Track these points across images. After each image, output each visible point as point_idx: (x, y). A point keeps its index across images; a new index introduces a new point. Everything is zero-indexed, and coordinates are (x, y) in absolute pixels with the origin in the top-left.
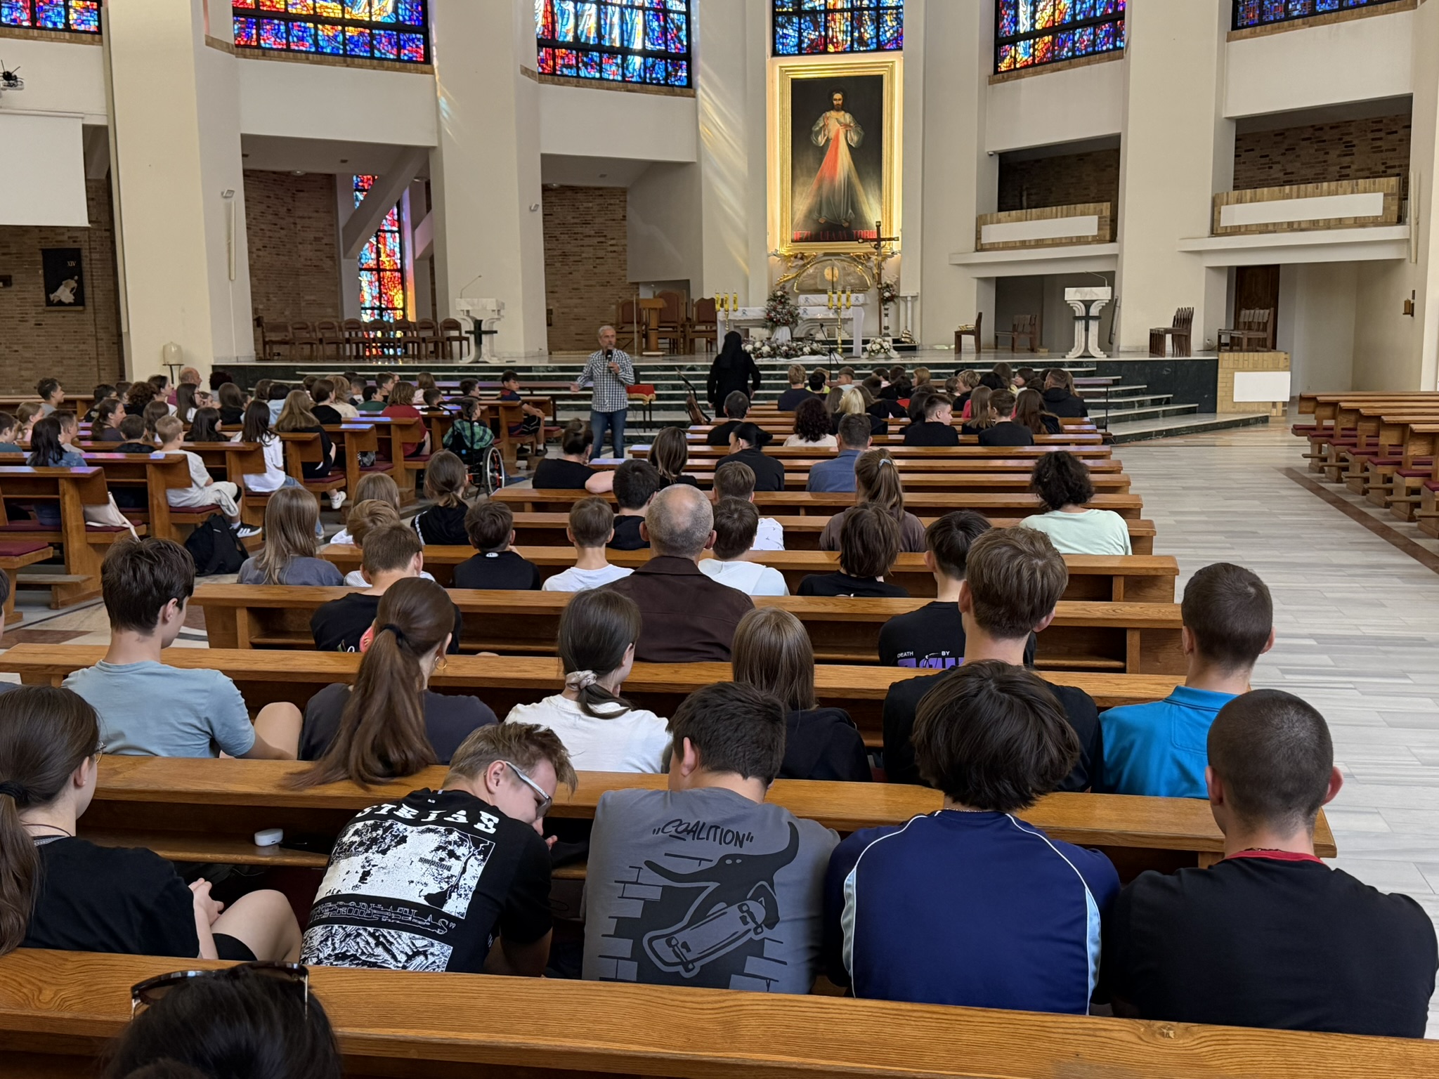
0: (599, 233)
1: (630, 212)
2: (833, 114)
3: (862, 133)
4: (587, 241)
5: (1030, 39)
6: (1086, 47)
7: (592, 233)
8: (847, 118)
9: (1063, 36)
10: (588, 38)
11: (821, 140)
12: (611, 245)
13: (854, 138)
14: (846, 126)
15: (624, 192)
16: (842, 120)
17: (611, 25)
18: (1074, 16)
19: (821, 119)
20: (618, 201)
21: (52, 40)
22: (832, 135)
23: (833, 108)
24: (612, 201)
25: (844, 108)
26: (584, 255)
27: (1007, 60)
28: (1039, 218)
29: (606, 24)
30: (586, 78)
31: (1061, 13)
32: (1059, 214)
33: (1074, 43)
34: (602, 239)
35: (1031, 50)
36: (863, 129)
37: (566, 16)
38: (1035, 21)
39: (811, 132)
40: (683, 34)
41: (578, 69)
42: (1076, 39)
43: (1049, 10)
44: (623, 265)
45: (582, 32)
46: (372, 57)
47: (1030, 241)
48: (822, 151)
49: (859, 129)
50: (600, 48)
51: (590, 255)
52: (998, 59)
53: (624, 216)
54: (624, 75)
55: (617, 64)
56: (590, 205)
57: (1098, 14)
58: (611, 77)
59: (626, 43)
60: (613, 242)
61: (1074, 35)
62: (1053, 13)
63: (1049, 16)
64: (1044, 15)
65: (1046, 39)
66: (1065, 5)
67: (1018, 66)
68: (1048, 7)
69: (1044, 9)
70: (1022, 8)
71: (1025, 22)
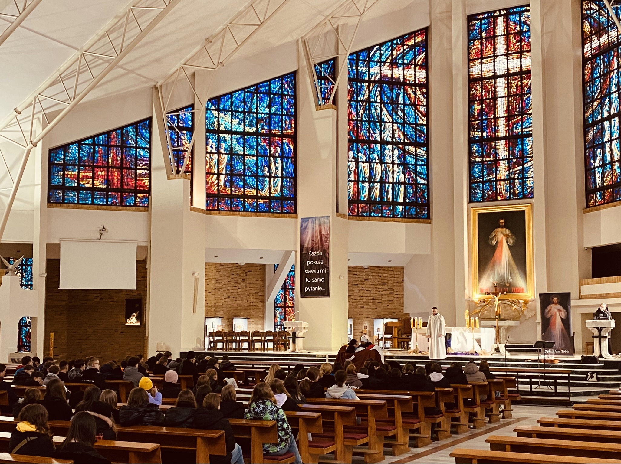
0: (390, 289)
1: (405, 278)
2: (500, 230)
3: (515, 239)
4: (384, 293)
5: (602, 191)
7: (387, 289)
8: (507, 231)
9: (617, 189)
10: (375, 198)
11: (494, 243)
12: (396, 295)
13: (511, 241)
14: (507, 236)
15: (403, 268)
16: (505, 232)
17: (388, 192)
19: (494, 232)
20: (399, 273)
21: (127, 210)
22: (499, 240)
23: (500, 227)
24: (397, 273)
25: (505, 226)
26: (383, 299)
27: (592, 202)
28: (609, 282)
29: (385, 192)
30: (374, 216)
31: (616, 177)
34: (392, 292)
35: (603, 196)
36: (516, 237)
37: (365, 189)
38: (604, 182)
39: (489, 238)
40: (425, 195)
41: (370, 213)
44: (402, 304)
45: (373, 196)
46: (270, 212)
47: (603, 294)
48: (494, 249)
49: (514, 237)
50: (381, 202)
51: (386, 300)
52: (588, 201)
53: (403, 280)
54: (394, 215)
55: (390, 210)
56: (386, 275)
58: (387, 216)
59: (395, 200)
60: (398, 293)
62: (612, 178)
63: (610, 179)
64: (608, 179)
65: (609, 190)
66: (617, 174)
67: (597, 204)
68: (610, 175)
69: (608, 176)
70: (597, 175)
71: (599, 183)
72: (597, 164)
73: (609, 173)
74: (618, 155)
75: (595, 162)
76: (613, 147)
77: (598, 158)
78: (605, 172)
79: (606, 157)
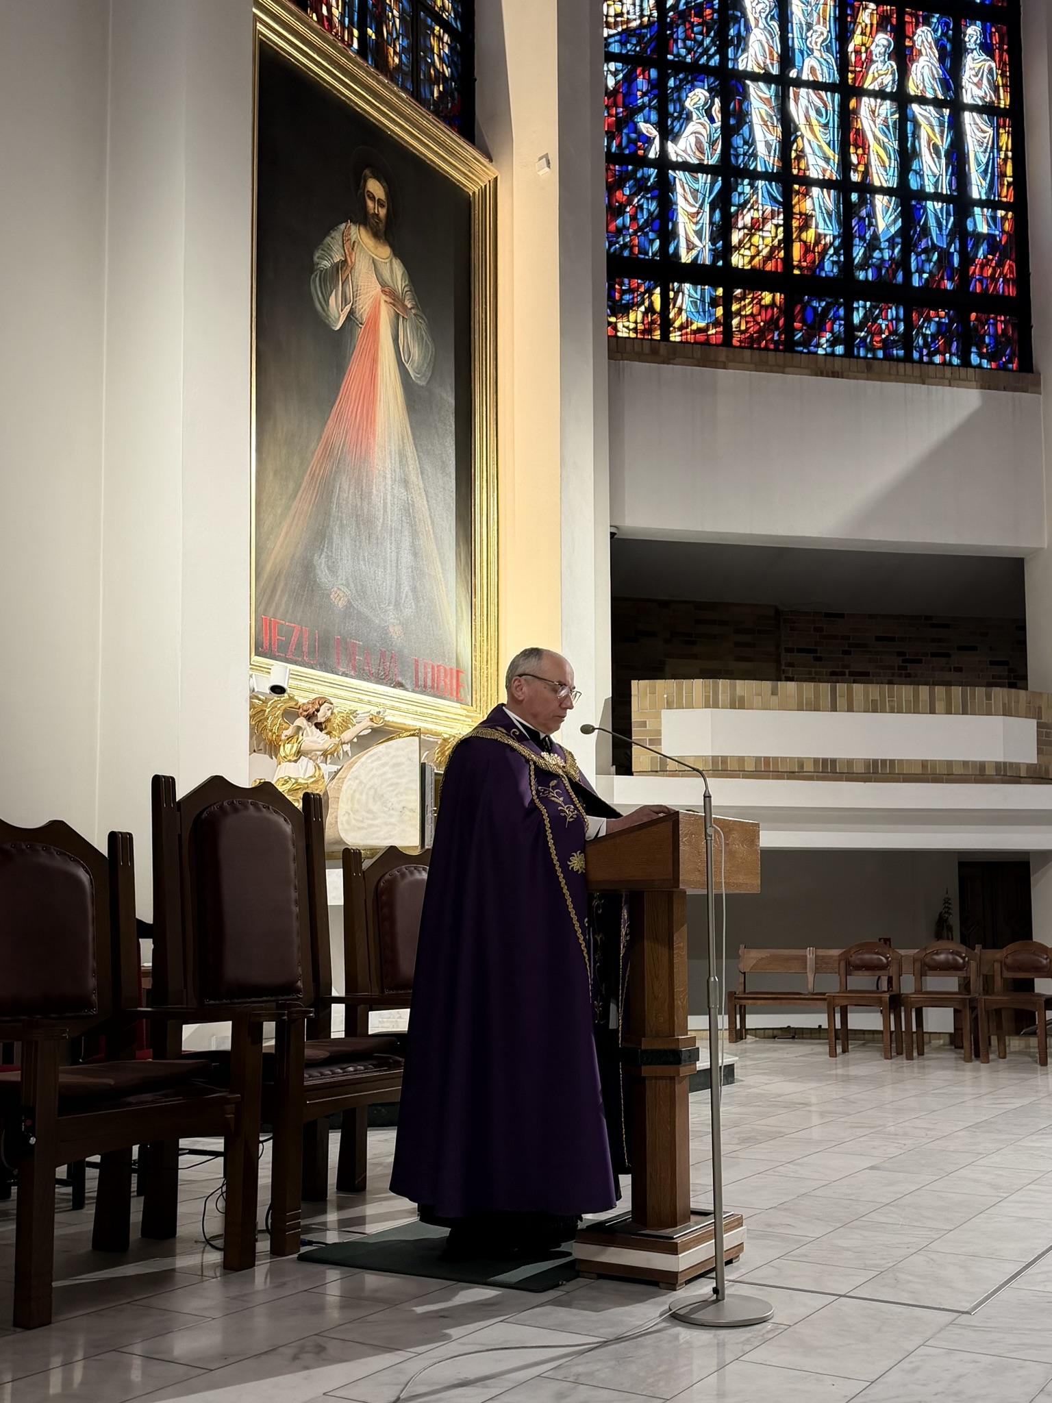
2: (365, 240)
3: (430, 344)
5: (715, 287)
6: (886, 345)
8: (399, 276)
9: (819, 305)
11: (337, 311)
13: (414, 352)
14: (395, 299)
16: (386, 274)
18: (847, 267)
19: (338, 236)
22: (363, 308)
23: (365, 218)
27: (636, 315)
28: (874, 708)
31: (807, 249)
32: (940, 705)
33: (850, 327)
35: (720, 311)
38: (728, 250)
42: (857, 318)
43: (770, 235)
49: (423, 328)
57: (916, 282)
61: (850, 311)
62: (787, 242)
63: (773, 249)
64: (756, 240)
65: (767, 298)
66: (818, 237)
67: (675, 337)
68: (769, 226)
69: (756, 227)
70: (683, 205)
71: (696, 241)
72: (682, 149)
73: (765, 220)
74: (827, 160)
75: (667, 134)
76: (797, 111)
77: (691, 127)
78: (742, 206)
79: (750, 142)
